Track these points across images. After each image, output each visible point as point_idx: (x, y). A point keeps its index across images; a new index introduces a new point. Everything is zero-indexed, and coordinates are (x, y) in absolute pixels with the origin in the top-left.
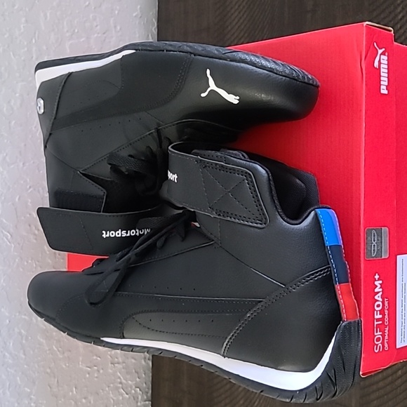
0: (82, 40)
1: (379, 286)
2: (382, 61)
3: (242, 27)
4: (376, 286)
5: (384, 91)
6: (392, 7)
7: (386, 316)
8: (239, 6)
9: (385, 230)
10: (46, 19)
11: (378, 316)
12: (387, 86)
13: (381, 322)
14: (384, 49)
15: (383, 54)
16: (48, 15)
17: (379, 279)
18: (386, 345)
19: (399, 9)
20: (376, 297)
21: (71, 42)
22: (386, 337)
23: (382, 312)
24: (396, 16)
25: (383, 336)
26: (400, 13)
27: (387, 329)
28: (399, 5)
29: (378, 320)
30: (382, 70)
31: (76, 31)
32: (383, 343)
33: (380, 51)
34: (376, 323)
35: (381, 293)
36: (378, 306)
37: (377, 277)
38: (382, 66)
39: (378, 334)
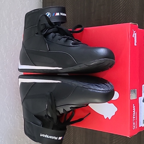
0: (17, 20)
1: (134, 108)
2: (135, 35)
3: (71, 17)
4: (133, 108)
5: (135, 45)
6: (119, 13)
7: (136, 118)
8: (70, 10)
9: (136, 90)
10: (5, 13)
11: (134, 118)
12: (136, 43)
13: (135, 120)
14: (135, 31)
15: (135, 33)
16: (6, 12)
17: (134, 106)
18: (136, 127)
19: (121, 13)
20: (133, 112)
21: (14, 21)
22: (136, 124)
23: (135, 116)
24: (120, 15)
25: (135, 124)
26: (121, 15)
27: (136, 122)
28: (121, 12)
29: (134, 119)
30: (135, 38)
31: (15, 17)
32: (135, 127)
33: (134, 32)
34: (133, 120)
35: (135, 110)
36: (134, 114)
37: (134, 105)
38: (135, 36)
39: (134, 123)
